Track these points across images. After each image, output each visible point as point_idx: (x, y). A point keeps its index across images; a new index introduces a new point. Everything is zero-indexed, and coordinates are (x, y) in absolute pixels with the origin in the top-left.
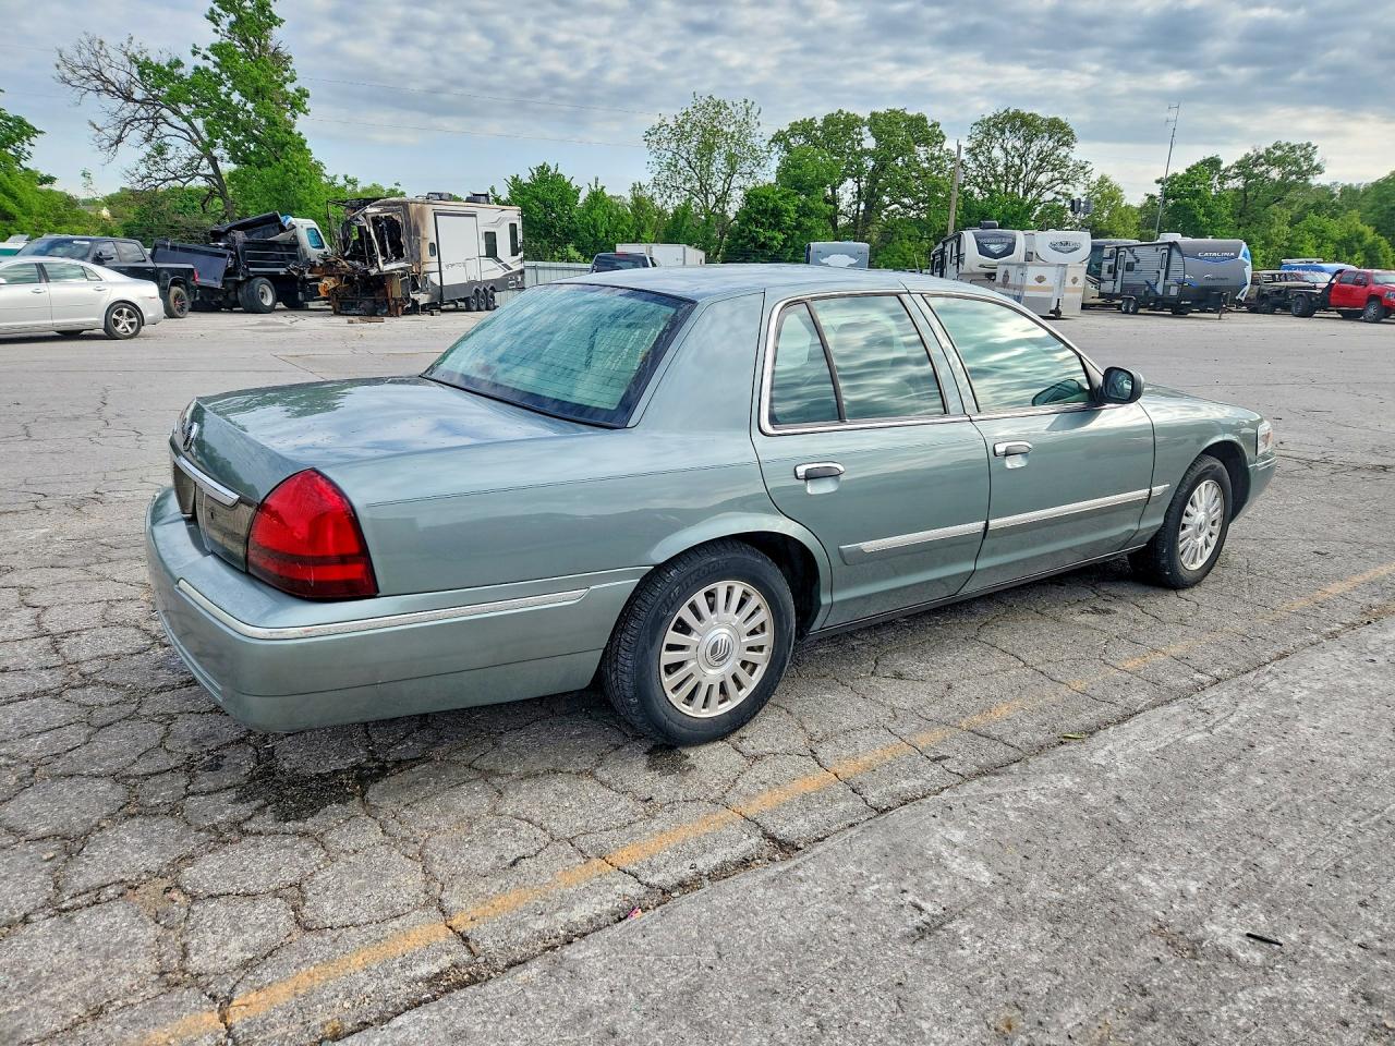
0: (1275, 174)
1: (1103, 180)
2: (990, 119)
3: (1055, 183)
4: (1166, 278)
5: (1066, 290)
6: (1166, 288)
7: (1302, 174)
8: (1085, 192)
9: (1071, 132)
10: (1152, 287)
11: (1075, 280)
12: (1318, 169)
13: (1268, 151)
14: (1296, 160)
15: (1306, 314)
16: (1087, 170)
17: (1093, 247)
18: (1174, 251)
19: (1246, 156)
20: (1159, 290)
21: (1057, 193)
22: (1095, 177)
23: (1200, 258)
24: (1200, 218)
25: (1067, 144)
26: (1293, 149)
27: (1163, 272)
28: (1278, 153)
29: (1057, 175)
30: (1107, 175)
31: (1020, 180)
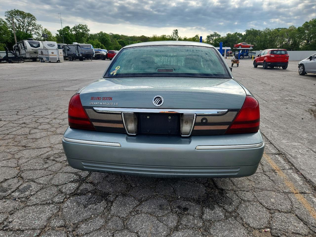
0: (81, 31)
1: (45, 30)
2: (10, 11)
3: (34, 29)
4: (78, 52)
5: (60, 55)
6: (79, 55)
7: (86, 31)
8: (42, 32)
9: (34, 17)
10: (75, 55)
11: (61, 53)
12: (89, 30)
13: (78, 26)
14: (84, 28)
15: (104, 59)
16: (41, 27)
17: (58, 45)
18: (78, 47)
19: (74, 26)
20: (77, 55)
21: (35, 32)
22: (43, 29)
23: (84, 48)
24: (69, 39)
25: (34, 20)
26: (83, 26)
27: (77, 51)
28: (80, 26)
29: (34, 28)
30: (46, 28)
31: (24, 29)
